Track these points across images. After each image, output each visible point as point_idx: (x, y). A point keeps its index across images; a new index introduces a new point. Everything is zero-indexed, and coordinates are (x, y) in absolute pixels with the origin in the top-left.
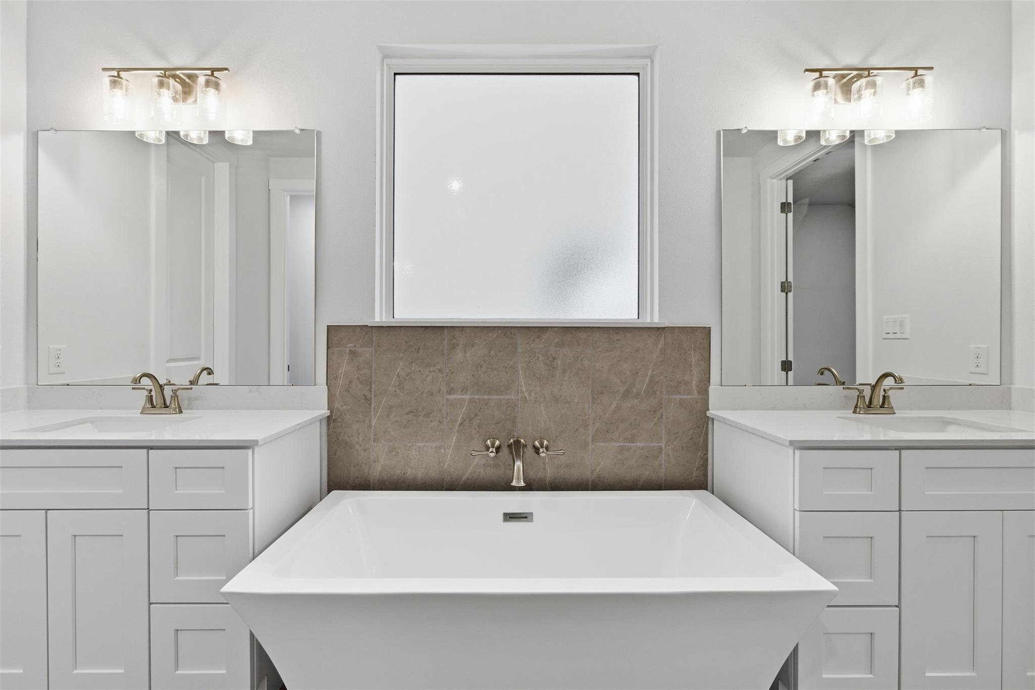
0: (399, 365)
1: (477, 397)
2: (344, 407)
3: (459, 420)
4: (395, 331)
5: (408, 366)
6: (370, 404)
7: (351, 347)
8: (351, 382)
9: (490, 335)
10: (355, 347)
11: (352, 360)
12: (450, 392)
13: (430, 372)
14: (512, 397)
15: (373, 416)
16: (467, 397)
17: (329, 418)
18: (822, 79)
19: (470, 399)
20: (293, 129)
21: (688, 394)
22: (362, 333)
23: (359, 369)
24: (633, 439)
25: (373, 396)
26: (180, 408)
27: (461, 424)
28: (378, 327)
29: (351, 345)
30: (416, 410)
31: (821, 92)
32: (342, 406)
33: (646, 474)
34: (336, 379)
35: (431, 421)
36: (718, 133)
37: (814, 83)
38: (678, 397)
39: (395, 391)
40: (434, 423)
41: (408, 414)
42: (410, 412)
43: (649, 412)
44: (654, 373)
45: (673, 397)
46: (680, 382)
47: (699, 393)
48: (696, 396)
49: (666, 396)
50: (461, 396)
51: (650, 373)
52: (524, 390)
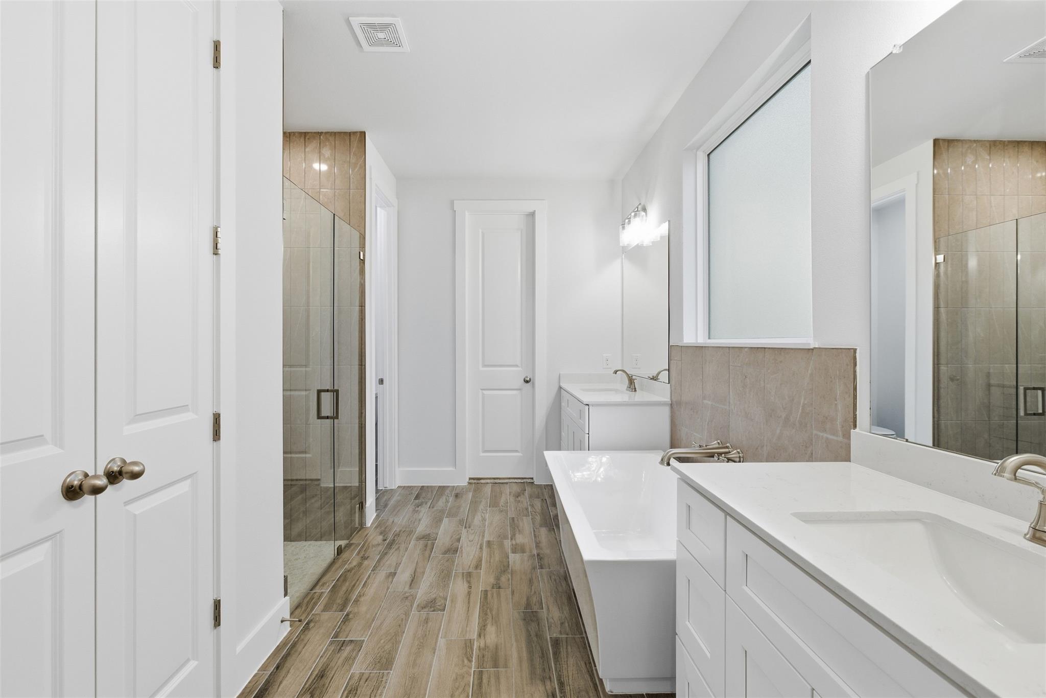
1: (714, 403)
12: (704, 397)
14: (727, 408)
16: (710, 403)
17: (671, 404)
21: (833, 435)
26: (635, 389)
38: (825, 435)
43: (802, 446)
44: (806, 402)
45: (822, 434)
46: (827, 418)
47: (844, 436)
48: (840, 439)
49: (815, 432)
50: (708, 402)
51: (802, 401)
52: (732, 402)
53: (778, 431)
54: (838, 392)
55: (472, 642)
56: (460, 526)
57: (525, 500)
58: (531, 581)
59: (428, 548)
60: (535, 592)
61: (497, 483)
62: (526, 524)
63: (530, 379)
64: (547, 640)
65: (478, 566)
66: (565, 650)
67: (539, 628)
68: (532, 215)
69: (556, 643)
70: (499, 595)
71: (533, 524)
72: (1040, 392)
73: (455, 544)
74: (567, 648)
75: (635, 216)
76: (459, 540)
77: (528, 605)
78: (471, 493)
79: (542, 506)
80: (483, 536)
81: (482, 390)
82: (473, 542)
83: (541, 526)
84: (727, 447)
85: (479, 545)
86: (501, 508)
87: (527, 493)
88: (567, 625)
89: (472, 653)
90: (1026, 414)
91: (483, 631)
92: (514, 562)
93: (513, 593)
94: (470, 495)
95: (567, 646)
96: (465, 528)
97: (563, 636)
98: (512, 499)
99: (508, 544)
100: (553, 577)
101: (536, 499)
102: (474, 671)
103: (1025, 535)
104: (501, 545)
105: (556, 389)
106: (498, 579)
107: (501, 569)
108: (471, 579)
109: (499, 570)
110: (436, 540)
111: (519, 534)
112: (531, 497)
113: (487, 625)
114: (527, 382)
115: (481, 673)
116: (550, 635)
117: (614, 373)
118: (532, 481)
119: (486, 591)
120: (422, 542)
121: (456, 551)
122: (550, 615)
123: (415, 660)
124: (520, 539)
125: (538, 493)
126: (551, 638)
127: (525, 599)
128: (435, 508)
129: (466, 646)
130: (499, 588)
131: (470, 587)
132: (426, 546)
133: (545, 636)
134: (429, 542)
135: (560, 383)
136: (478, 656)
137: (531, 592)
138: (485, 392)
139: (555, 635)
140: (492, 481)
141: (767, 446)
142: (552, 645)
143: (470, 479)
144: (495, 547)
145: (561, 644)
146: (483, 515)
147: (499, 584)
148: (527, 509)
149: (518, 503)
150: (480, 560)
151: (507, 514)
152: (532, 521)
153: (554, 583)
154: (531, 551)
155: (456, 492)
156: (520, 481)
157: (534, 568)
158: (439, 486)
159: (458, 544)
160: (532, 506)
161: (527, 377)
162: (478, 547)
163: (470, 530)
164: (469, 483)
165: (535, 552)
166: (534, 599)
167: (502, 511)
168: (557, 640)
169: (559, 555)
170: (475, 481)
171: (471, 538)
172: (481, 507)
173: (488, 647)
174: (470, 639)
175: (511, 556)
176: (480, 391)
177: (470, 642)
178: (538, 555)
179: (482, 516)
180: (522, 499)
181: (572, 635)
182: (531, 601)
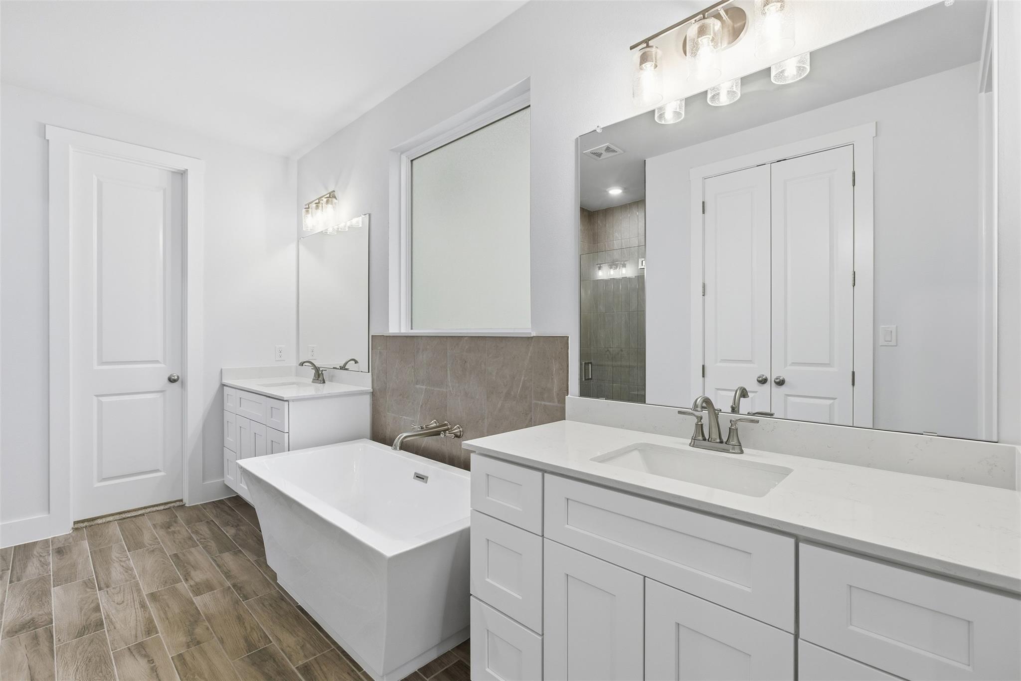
1: (428, 388)
5: (400, 363)
12: (417, 383)
13: (409, 368)
14: (445, 390)
16: (424, 387)
17: (373, 392)
18: (648, 49)
19: (425, 389)
21: (550, 402)
22: (383, 340)
25: (387, 382)
26: (324, 380)
27: (421, 406)
28: (389, 336)
30: (403, 393)
31: (648, 65)
35: (409, 402)
37: (641, 54)
38: (543, 403)
39: (395, 380)
40: (410, 404)
41: (400, 395)
43: (523, 414)
44: (526, 379)
45: (539, 402)
46: (545, 389)
47: (559, 401)
48: (556, 404)
49: (534, 402)
50: (422, 387)
51: (522, 379)
52: (450, 385)
53: (499, 405)
54: (554, 369)
56: (88, 590)
57: (182, 529)
58: (240, 619)
59: (40, 640)
60: (252, 628)
61: (126, 518)
62: (197, 555)
63: (178, 377)
64: (293, 672)
65: (150, 629)
66: (319, 672)
67: (277, 665)
68: (183, 174)
69: (306, 670)
70: (203, 652)
71: (209, 553)
72: (590, 365)
73: (94, 617)
74: (321, 669)
75: (327, 202)
76: (97, 609)
77: (250, 646)
78: (87, 541)
79: (210, 530)
80: (139, 590)
81: (97, 396)
82: (125, 604)
83: (221, 552)
84: (446, 425)
85: (137, 603)
86: (150, 547)
87: (180, 520)
88: (308, 645)
90: (585, 379)
92: (205, 605)
93: (222, 641)
94: (86, 544)
95: (320, 667)
96: (100, 589)
97: (311, 659)
98: (162, 532)
99: (183, 587)
100: (266, 603)
101: (198, 523)
103: (690, 444)
104: (174, 592)
105: (217, 386)
106: (190, 633)
107: (190, 621)
108: (147, 650)
109: (187, 623)
110: (52, 623)
111: (195, 570)
112: (188, 522)
114: (172, 380)
116: (294, 666)
117: (300, 365)
118: (181, 504)
119: (180, 657)
120: (23, 636)
121: (100, 624)
122: (285, 645)
124: (198, 576)
125: (198, 516)
126: (297, 668)
127: (242, 641)
128: (24, 581)
130: (199, 643)
131: (151, 661)
132: (36, 638)
133: (289, 669)
134: (40, 630)
135: (222, 380)
137: (246, 630)
138: (104, 399)
139: (300, 663)
140: (117, 517)
141: (488, 418)
142: (302, 675)
143: (75, 523)
144: (166, 597)
145: (312, 668)
146: (122, 564)
147: (196, 638)
148: (191, 538)
149: (173, 535)
150: (150, 621)
151: (163, 552)
152: (207, 551)
153: (271, 609)
154: (222, 585)
155: (55, 547)
156: (162, 507)
157: (237, 602)
158: (15, 547)
159: (98, 614)
160: (197, 532)
161: (171, 375)
162: (137, 605)
163: (111, 590)
164: (75, 529)
165: (228, 584)
166: (255, 636)
167: (153, 551)
168: (306, 667)
169: (262, 576)
170: (86, 524)
171: (118, 598)
172: (115, 554)
175: (198, 601)
176: (95, 399)
178: (234, 586)
179: (123, 566)
180: (178, 528)
181: (320, 653)
182: (252, 640)
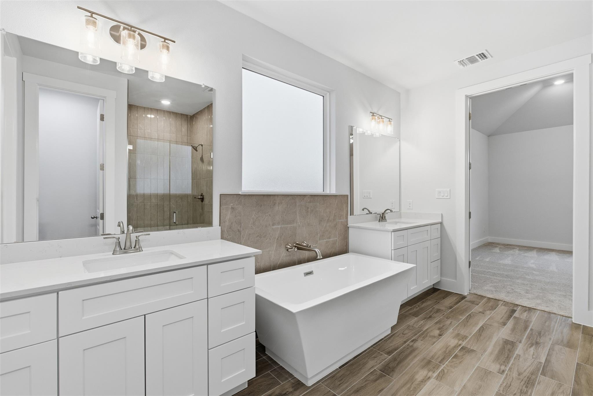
0: (253, 213)
1: (283, 226)
2: (229, 237)
3: (277, 238)
4: (252, 197)
5: (257, 214)
6: (241, 234)
7: (232, 205)
8: (232, 223)
9: (288, 198)
10: (234, 205)
11: (232, 211)
12: (273, 225)
13: (266, 216)
14: (295, 225)
15: (242, 240)
16: (279, 226)
18: (374, 117)
19: (281, 227)
20: (201, 84)
22: (237, 198)
23: (236, 217)
24: (329, 238)
25: (242, 230)
27: (277, 239)
28: (244, 195)
29: (232, 204)
30: (260, 234)
31: (373, 121)
32: (228, 236)
33: (333, 250)
34: (225, 222)
35: (266, 239)
36: (349, 126)
38: (341, 220)
39: (252, 226)
40: (267, 240)
41: (257, 237)
42: (258, 236)
47: (346, 219)
50: (277, 227)
51: (334, 212)
52: (299, 221)
55: (436, 378)
60: (366, 381)
64: (392, 356)
67: (390, 362)
77: (381, 377)
89: (440, 372)
91: (425, 379)
97: (382, 353)
102: (443, 365)
113: (419, 381)
115: (440, 362)
123: (480, 389)
126: (389, 356)
129: (441, 378)
133: (392, 358)
136: (437, 369)
139: (386, 355)
142: (393, 353)
168: (387, 353)
173: (428, 370)
174: (437, 380)
177: (437, 378)
181: (377, 351)
182: (376, 378)
